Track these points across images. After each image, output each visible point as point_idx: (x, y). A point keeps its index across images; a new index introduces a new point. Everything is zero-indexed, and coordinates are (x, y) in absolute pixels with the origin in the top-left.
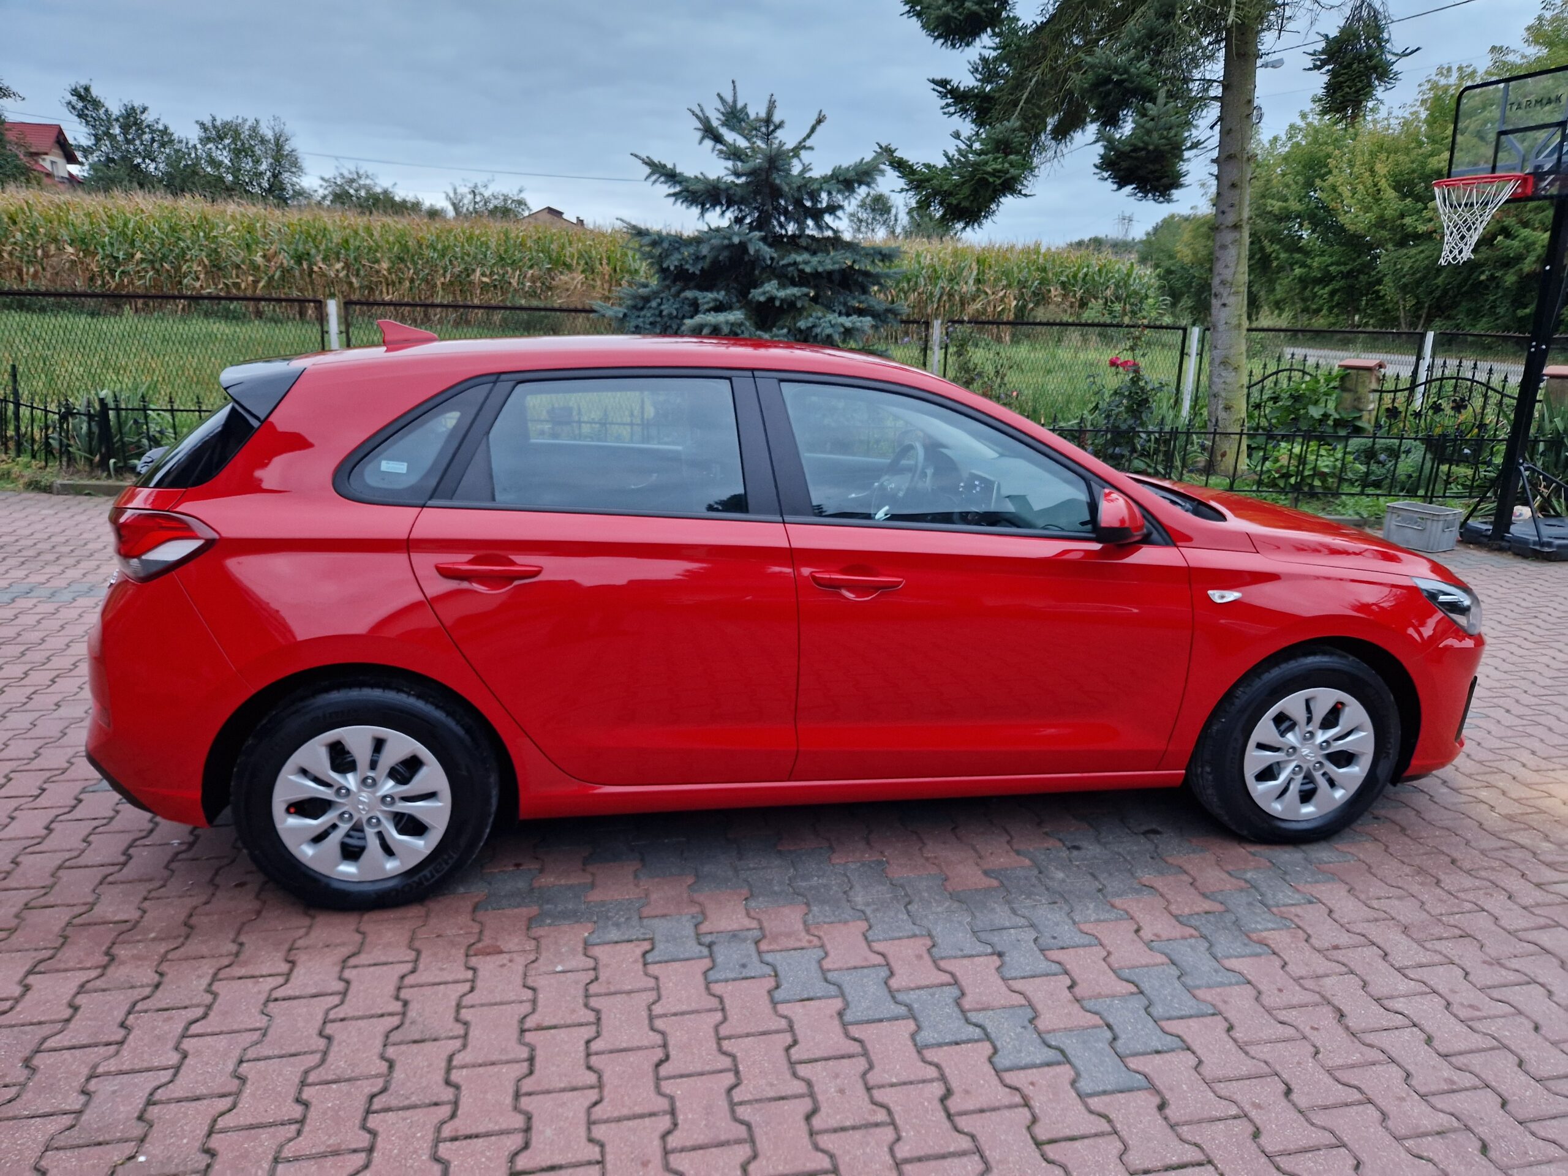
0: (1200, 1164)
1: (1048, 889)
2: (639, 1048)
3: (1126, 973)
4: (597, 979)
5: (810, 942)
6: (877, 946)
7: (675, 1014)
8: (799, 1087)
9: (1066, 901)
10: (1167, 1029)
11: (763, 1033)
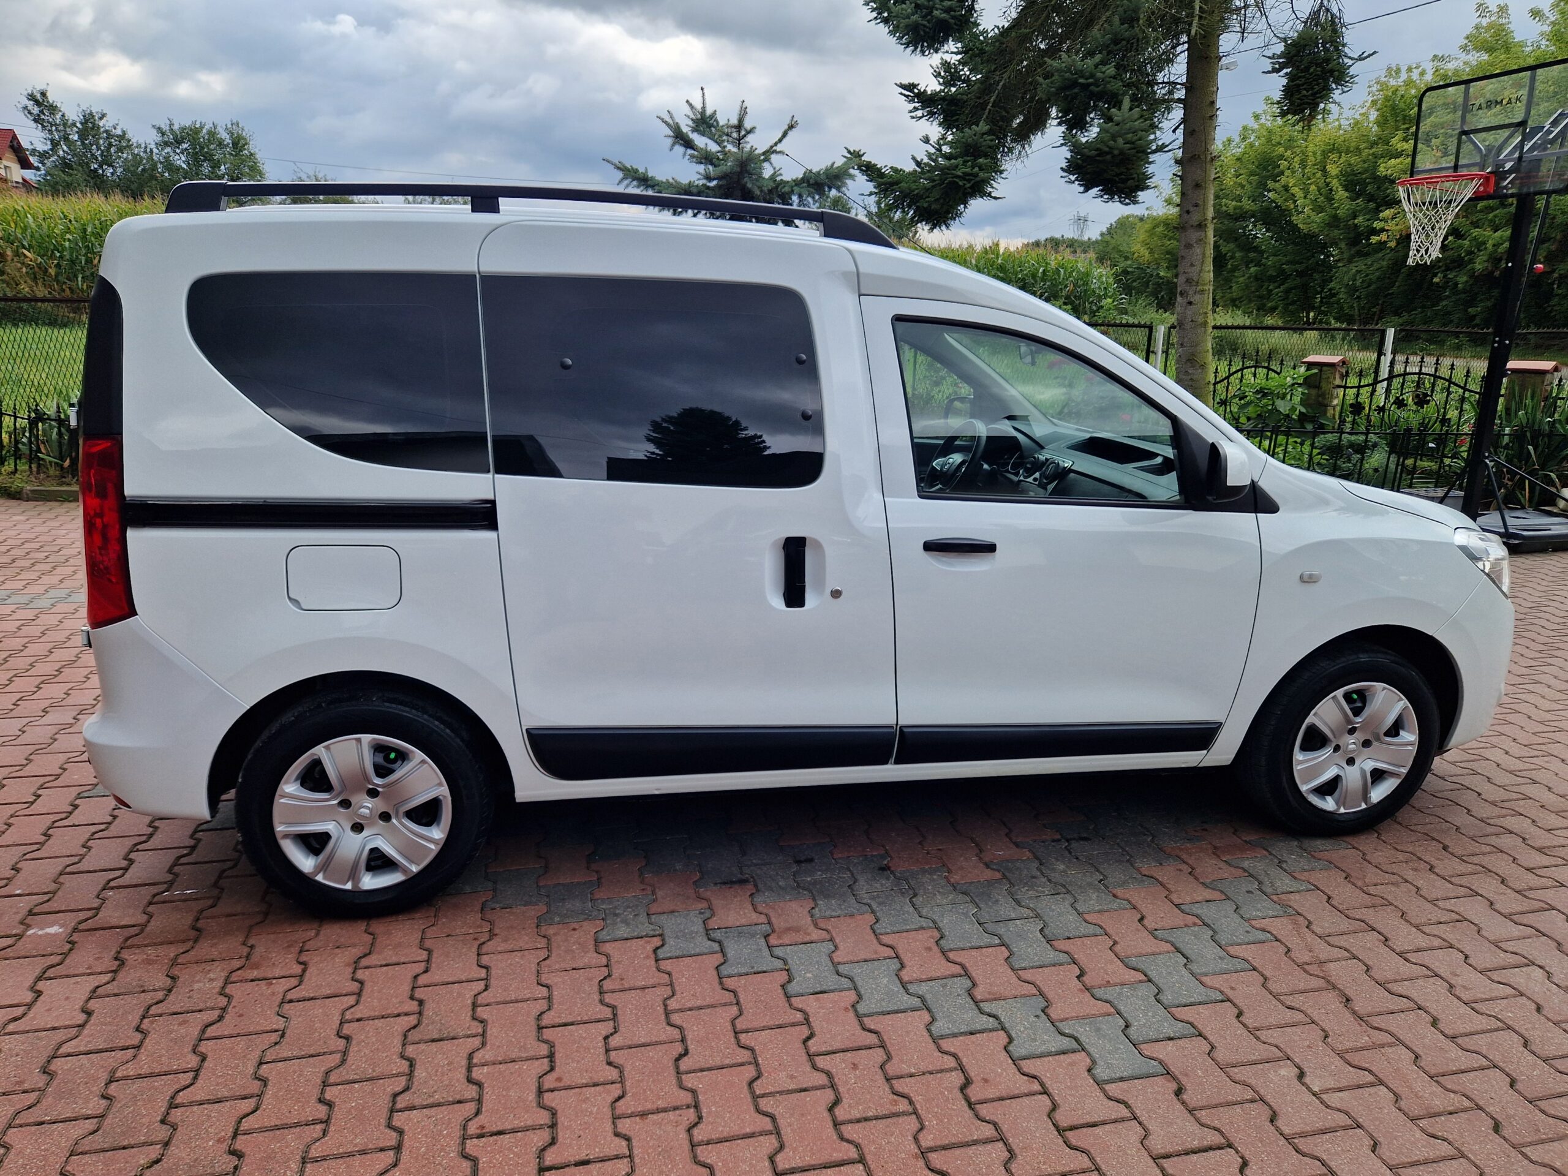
0: (1221, 1148)
1: (1049, 881)
2: (657, 1043)
3: (1133, 961)
4: (609, 975)
5: (819, 936)
6: (885, 939)
7: (690, 1009)
8: (821, 1078)
9: (1068, 892)
10: (1178, 1016)
11: (780, 1027)
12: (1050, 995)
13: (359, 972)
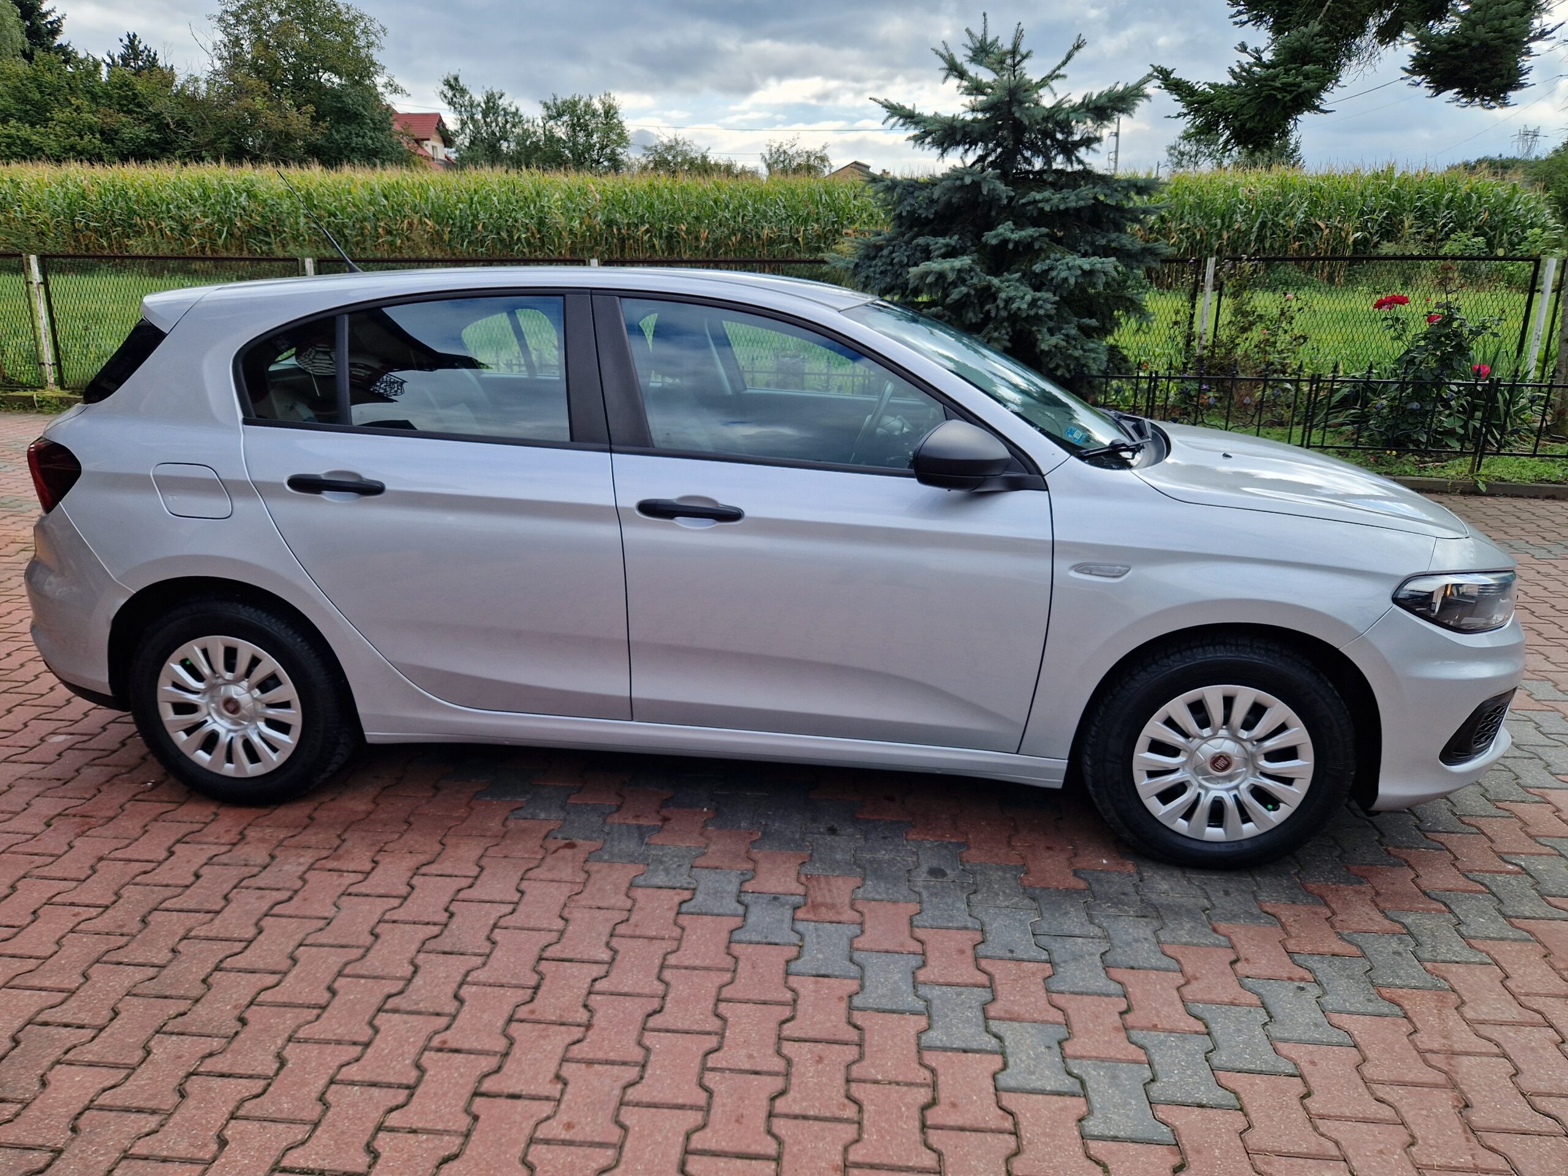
1: (1141, 900)
2: (639, 995)
3: (1198, 1008)
4: (627, 920)
5: (849, 916)
6: (919, 933)
7: (686, 968)
8: (778, 1064)
9: (1158, 916)
10: (1224, 1082)
11: (765, 1003)
12: (1077, 1027)
13: (416, 877)
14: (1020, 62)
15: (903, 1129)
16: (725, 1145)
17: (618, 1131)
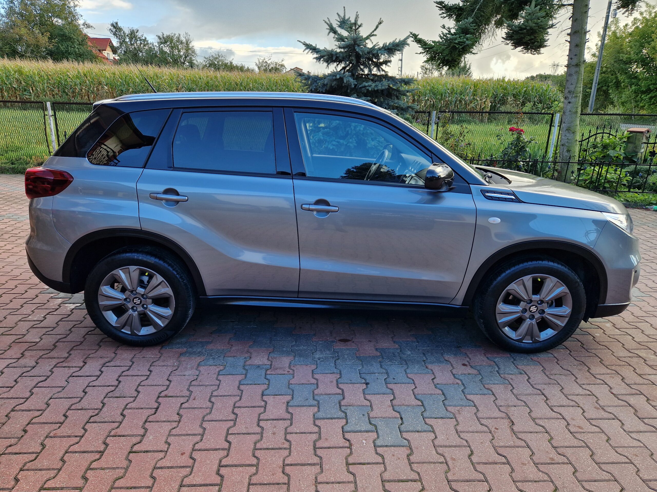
0: (415, 481)
1: (401, 358)
2: (201, 408)
3: (420, 396)
4: (196, 379)
5: (288, 372)
6: (316, 376)
7: (221, 396)
8: (258, 430)
9: (407, 364)
10: (427, 422)
11: (254, 407)
12: (374, 407)
13: (104, 368)
14: (358, 28)
15: (306, 450)
16: (235, 463)
17: (192, 461)
